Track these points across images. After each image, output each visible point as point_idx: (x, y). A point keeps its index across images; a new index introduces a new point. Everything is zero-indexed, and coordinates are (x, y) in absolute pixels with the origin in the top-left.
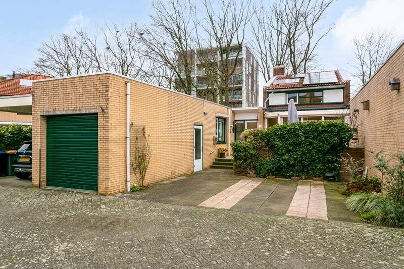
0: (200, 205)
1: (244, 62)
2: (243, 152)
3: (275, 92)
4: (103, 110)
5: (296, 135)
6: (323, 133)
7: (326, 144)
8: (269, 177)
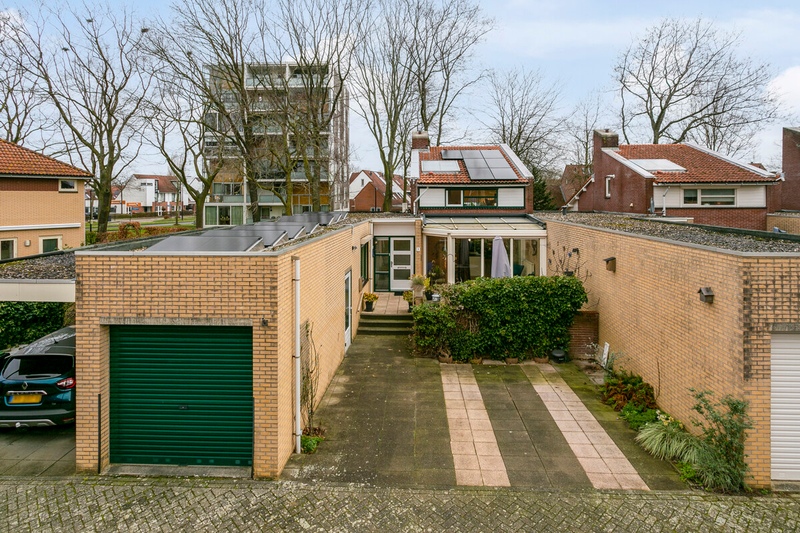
3: (430, 188)
4: (265, 323)
5: (515, 299)
6: (551, 297)
7: (555, 312)
8: (474, 361)
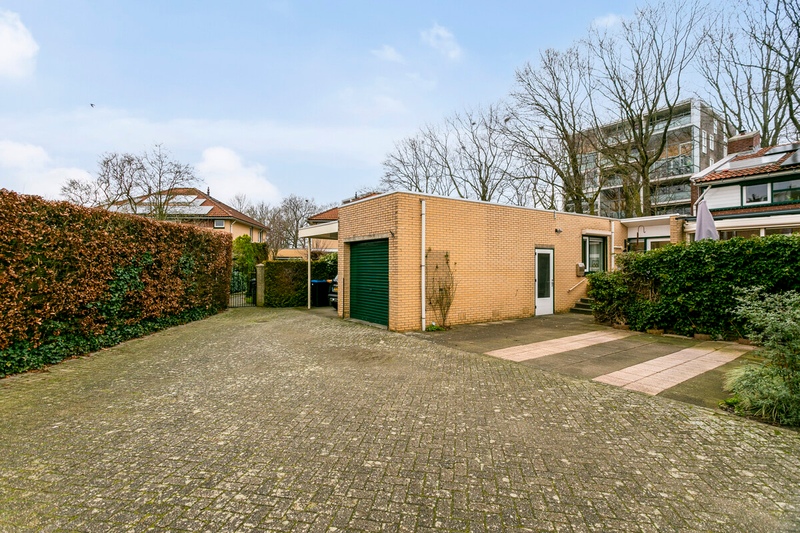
0: (488, 353)
1: (696, 133)
2: (605, 289)
3: (713, 187)
4: (393, 234)
5: (699, 262)
6: (756, 259)
7: (765, 279)
8: (651, 331)
